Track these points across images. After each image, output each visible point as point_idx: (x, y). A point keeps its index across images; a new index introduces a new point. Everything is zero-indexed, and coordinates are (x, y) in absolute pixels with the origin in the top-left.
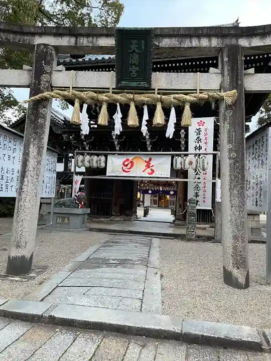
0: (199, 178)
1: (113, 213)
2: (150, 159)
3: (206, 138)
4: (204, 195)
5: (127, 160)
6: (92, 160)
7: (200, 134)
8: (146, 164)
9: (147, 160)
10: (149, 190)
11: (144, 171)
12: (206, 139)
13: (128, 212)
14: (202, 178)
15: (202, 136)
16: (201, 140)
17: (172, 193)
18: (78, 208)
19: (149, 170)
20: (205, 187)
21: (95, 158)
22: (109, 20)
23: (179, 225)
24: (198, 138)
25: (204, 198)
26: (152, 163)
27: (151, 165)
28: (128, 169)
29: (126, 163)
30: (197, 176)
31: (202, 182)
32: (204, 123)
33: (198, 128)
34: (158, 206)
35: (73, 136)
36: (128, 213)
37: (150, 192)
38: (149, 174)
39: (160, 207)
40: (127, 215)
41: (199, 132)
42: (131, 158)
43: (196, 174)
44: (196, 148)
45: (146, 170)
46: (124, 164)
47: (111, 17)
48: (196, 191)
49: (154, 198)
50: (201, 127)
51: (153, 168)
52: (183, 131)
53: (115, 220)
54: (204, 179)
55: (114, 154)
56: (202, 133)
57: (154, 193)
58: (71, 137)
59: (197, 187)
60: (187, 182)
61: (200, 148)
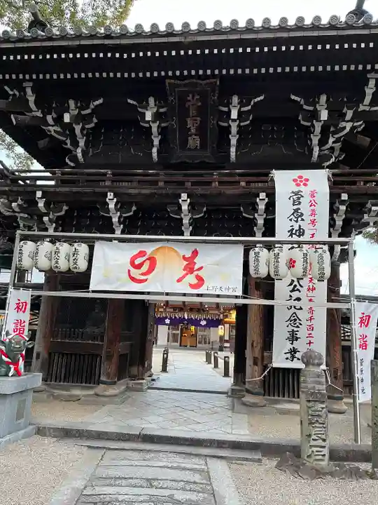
0: (298, 299)
1: (103, 378)
2: (195, 253)
3: (313, 210)
4: (310, 336)
5: (142, 254)
6: (57, 252)
7: (300, 203)
8: (185, 263)
9: (188, 255)
10: (166, 318)
11: (179, 281)
12: (313, 213)
13: (134, 370)
14: (305, 300)
15: (305, 208)
16: (302, 214)
17: (203, 323)
18: (7, 375)
19: (191, 279)
20: (311, 319)
21: (64, 248)
22: (109, 14)
23: (254, 405)
24: (296, 211)
25: (310, 343)
26: (199, 262)
27: (196, 267)
28: (143, 274)
29: (137, 262)
30: (295, 295)
31: (306, 308)
32: (307, 180)
33: (296, 189)
34: (180, 346)
35: (20, 202)
36: (136, 373)
37: (168, 321)
38: (192, 286)
39: (183, 346)
40: (133, 377)
41: (299, 198)
42: (149, 249)
43: (293, 291)
44: (291, 233)
45: (184, 277)
46: (132, 263)
47: (113, 9)
48: (291, 328)
49: (174, 332)
50: (302, 188)
51: (200, 273)
52: (263, 195)
53: (107, 393)
54: (311, 300)
55: (110, 240)
56: (305, 201)
57: (175, 323)
58: (14, 205)
59: (294, 320)
60: (272, 307)
61: (301, 232)
